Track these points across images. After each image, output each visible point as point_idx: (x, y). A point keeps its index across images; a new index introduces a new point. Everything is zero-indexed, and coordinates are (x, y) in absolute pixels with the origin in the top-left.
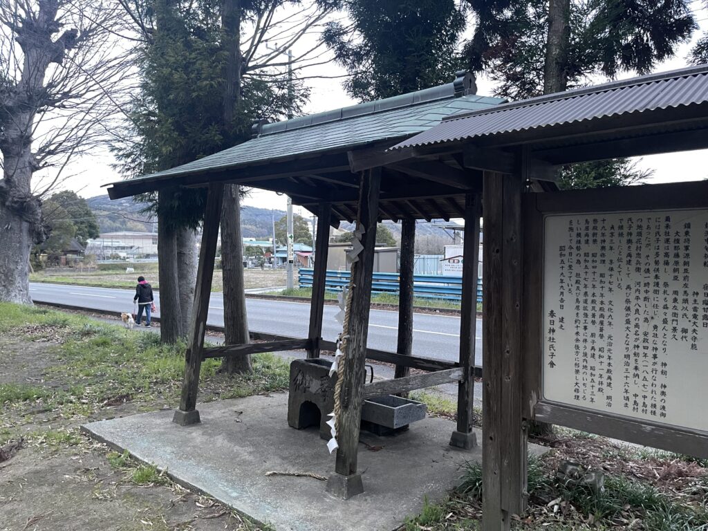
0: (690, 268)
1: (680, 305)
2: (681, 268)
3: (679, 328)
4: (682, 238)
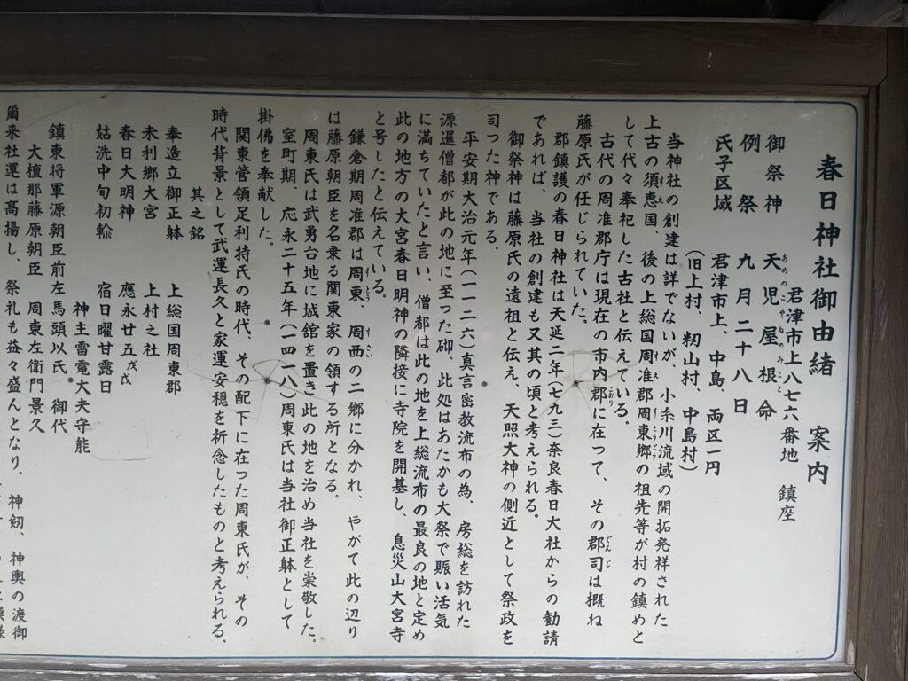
0: (66, 244)
1: (47, 339)
2: (47, 240)
3: (47, 402)
4: (46, 162)
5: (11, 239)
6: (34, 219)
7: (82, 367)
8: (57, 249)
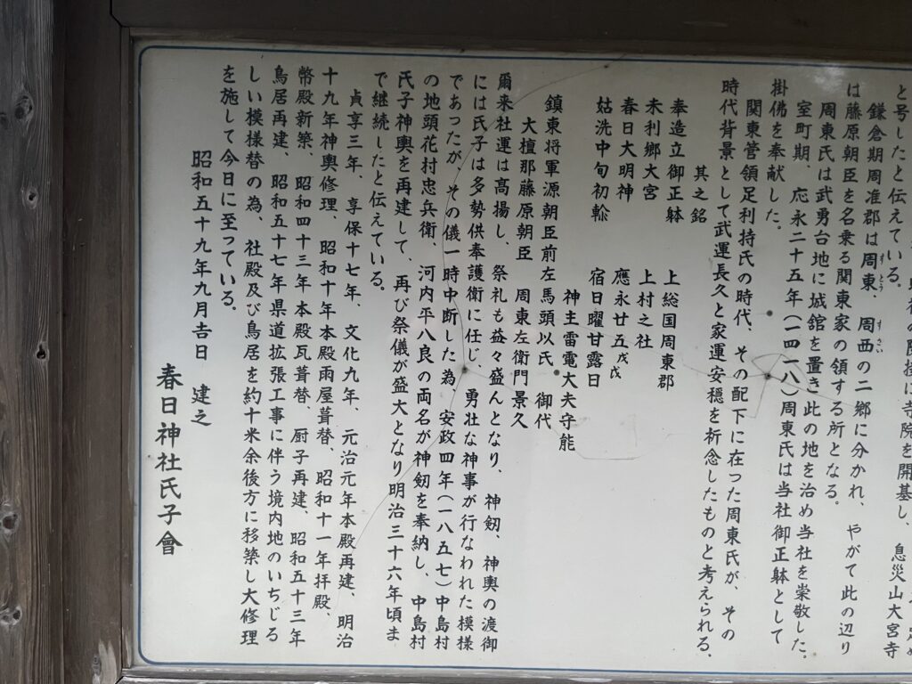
0: (559, 226)
1: (533, 330)
2: (538, 222)
3: (531, 395)
4: (541, 138)
5: (501, 220)
6: (526, 200)
7: (570, 359)
8: (549, 231)
